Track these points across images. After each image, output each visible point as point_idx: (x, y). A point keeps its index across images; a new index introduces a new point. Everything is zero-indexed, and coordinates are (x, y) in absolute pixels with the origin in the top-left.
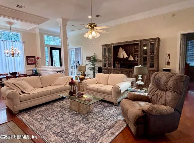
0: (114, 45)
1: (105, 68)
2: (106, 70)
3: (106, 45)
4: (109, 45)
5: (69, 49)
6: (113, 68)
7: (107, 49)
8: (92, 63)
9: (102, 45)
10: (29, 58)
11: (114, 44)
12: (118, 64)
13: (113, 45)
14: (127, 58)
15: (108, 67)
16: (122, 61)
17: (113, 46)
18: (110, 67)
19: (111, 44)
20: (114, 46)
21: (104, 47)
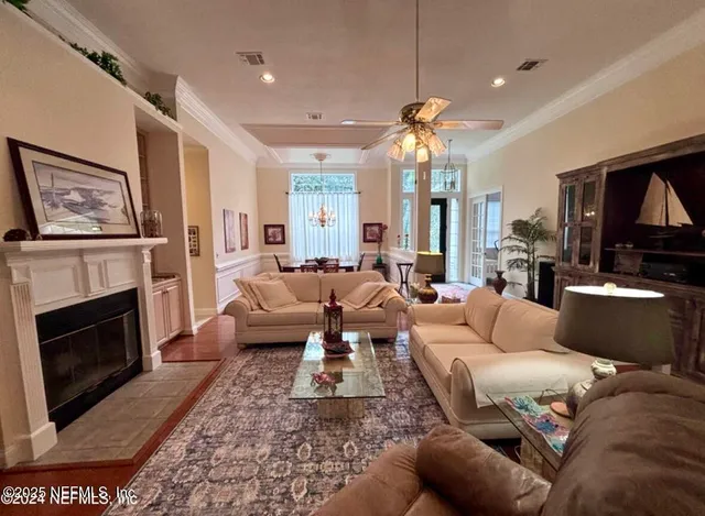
0: (614, 169)
1: (566, 265)
2: (570, 276)
3: (575, 174)
4: (589, 171)
5: (471, 199)
6: (600, 270)
7: (579, 191)
8: (524, 245)
9: (559, 176)
10: (368, 228)
11: (609, 166)
12: (631, 255)
13: (604, 171)
14: (684, 225)
15: (579, 266)
16: (657, 240)
17: (605, 175)
18: (586, 267)
19: (600, 165)
20: (608, 174)
21: (568, 180)
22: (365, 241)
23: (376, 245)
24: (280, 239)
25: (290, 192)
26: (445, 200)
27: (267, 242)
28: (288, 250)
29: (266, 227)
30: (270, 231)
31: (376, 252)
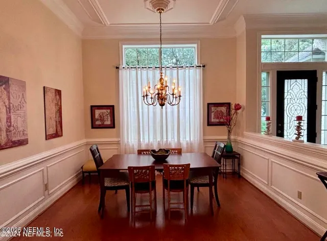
10: (213, 109)
22: (210, 124)
23: (225, 128)
24: (108, 122)
25: (121, 67)
26: (315, 72)
27: (94, 126)
28: (118, 135)
29: (93, 108)
30: (98, 113)
31: (226, 137)
